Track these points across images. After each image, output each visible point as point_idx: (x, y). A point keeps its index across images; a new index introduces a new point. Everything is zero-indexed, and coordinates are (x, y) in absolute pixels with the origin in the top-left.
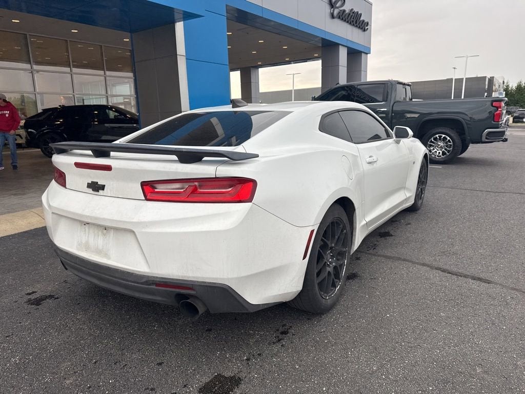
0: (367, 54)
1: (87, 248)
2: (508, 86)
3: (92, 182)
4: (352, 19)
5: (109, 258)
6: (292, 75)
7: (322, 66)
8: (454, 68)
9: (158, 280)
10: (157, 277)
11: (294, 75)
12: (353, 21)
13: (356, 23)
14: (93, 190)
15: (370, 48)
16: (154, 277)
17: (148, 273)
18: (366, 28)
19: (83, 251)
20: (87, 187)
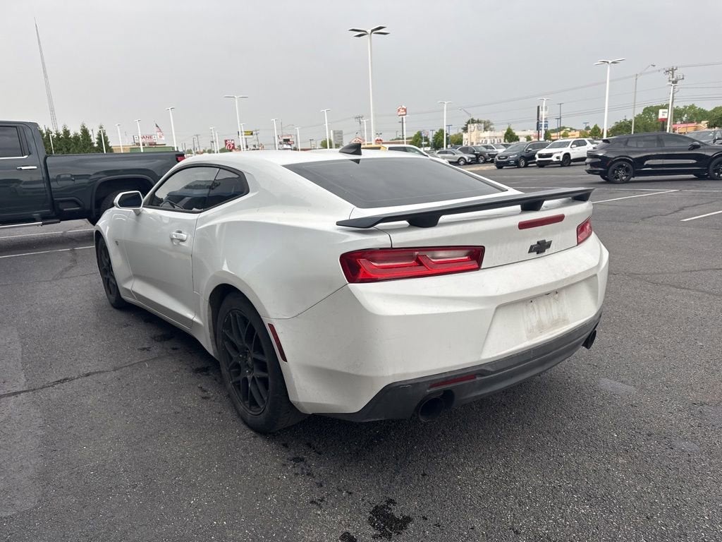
1: (541, 328)
3: (538, 242)
5: (568, 322)
14: (538, 253)
19: (537, 336)
20: (529, 252)
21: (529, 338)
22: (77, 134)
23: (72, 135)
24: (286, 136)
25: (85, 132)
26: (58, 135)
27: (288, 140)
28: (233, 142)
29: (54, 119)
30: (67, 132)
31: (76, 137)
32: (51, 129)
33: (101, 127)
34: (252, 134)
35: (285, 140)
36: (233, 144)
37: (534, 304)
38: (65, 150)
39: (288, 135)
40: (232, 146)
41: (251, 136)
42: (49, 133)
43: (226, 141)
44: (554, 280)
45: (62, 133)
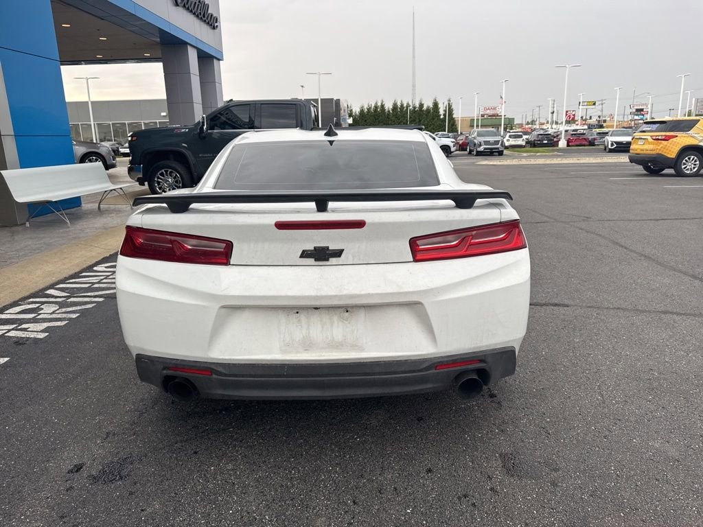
0: (219, 60)
1: (308, 345)
2: (351, 111)
3: (315, 248)
4: (199, 11)
5: (362, 350)
6: (85, 80)
7: (164, 72)
8: (302, 86)
9: (446, 359)
10: (442, 357)
11: (87, 79)
12: (200, 13)
13: (204, 17)
14: (316, 260)
15: (222, 52)
16: (438, 358)
17: (434, 353)
18: (216, 24)
19: (297, 352)
20: (301, 257)
21: (283, 351)
22: (429, 107)
23: (425, 108)
24: (638, 105)
25: (436, 105)
26: (415, 108)
27: (642, 110)
28: (574, 113)
29: (414, 94)
30: (421, 105)
31: (428, 110)
32: (411, 104)
33: (449, 101)
34: (594, 104)
35: (637, 110)
36: (574, 115)
37: (303, 317)
38: (417, 120)
39: (643, 105)
40: (572, 117)
41: (594, 106)
42: (408, 105)
43: (567, 112)
44: (313, 293)
45: (418, 106)
